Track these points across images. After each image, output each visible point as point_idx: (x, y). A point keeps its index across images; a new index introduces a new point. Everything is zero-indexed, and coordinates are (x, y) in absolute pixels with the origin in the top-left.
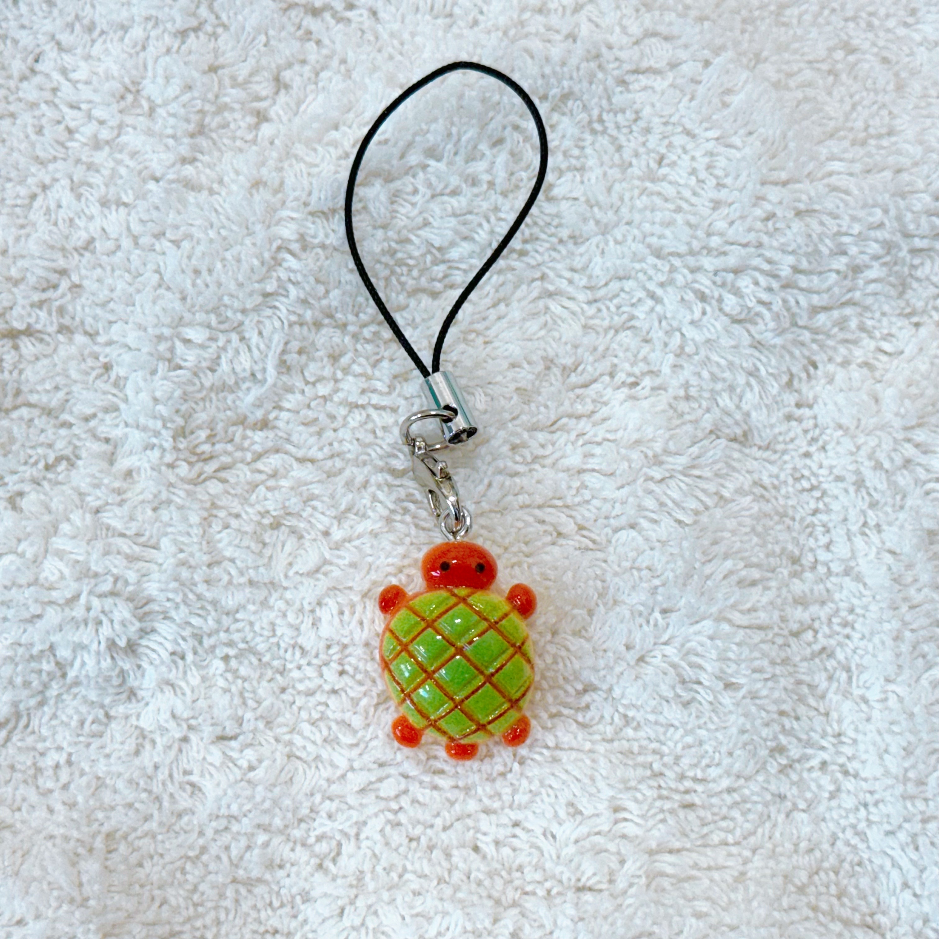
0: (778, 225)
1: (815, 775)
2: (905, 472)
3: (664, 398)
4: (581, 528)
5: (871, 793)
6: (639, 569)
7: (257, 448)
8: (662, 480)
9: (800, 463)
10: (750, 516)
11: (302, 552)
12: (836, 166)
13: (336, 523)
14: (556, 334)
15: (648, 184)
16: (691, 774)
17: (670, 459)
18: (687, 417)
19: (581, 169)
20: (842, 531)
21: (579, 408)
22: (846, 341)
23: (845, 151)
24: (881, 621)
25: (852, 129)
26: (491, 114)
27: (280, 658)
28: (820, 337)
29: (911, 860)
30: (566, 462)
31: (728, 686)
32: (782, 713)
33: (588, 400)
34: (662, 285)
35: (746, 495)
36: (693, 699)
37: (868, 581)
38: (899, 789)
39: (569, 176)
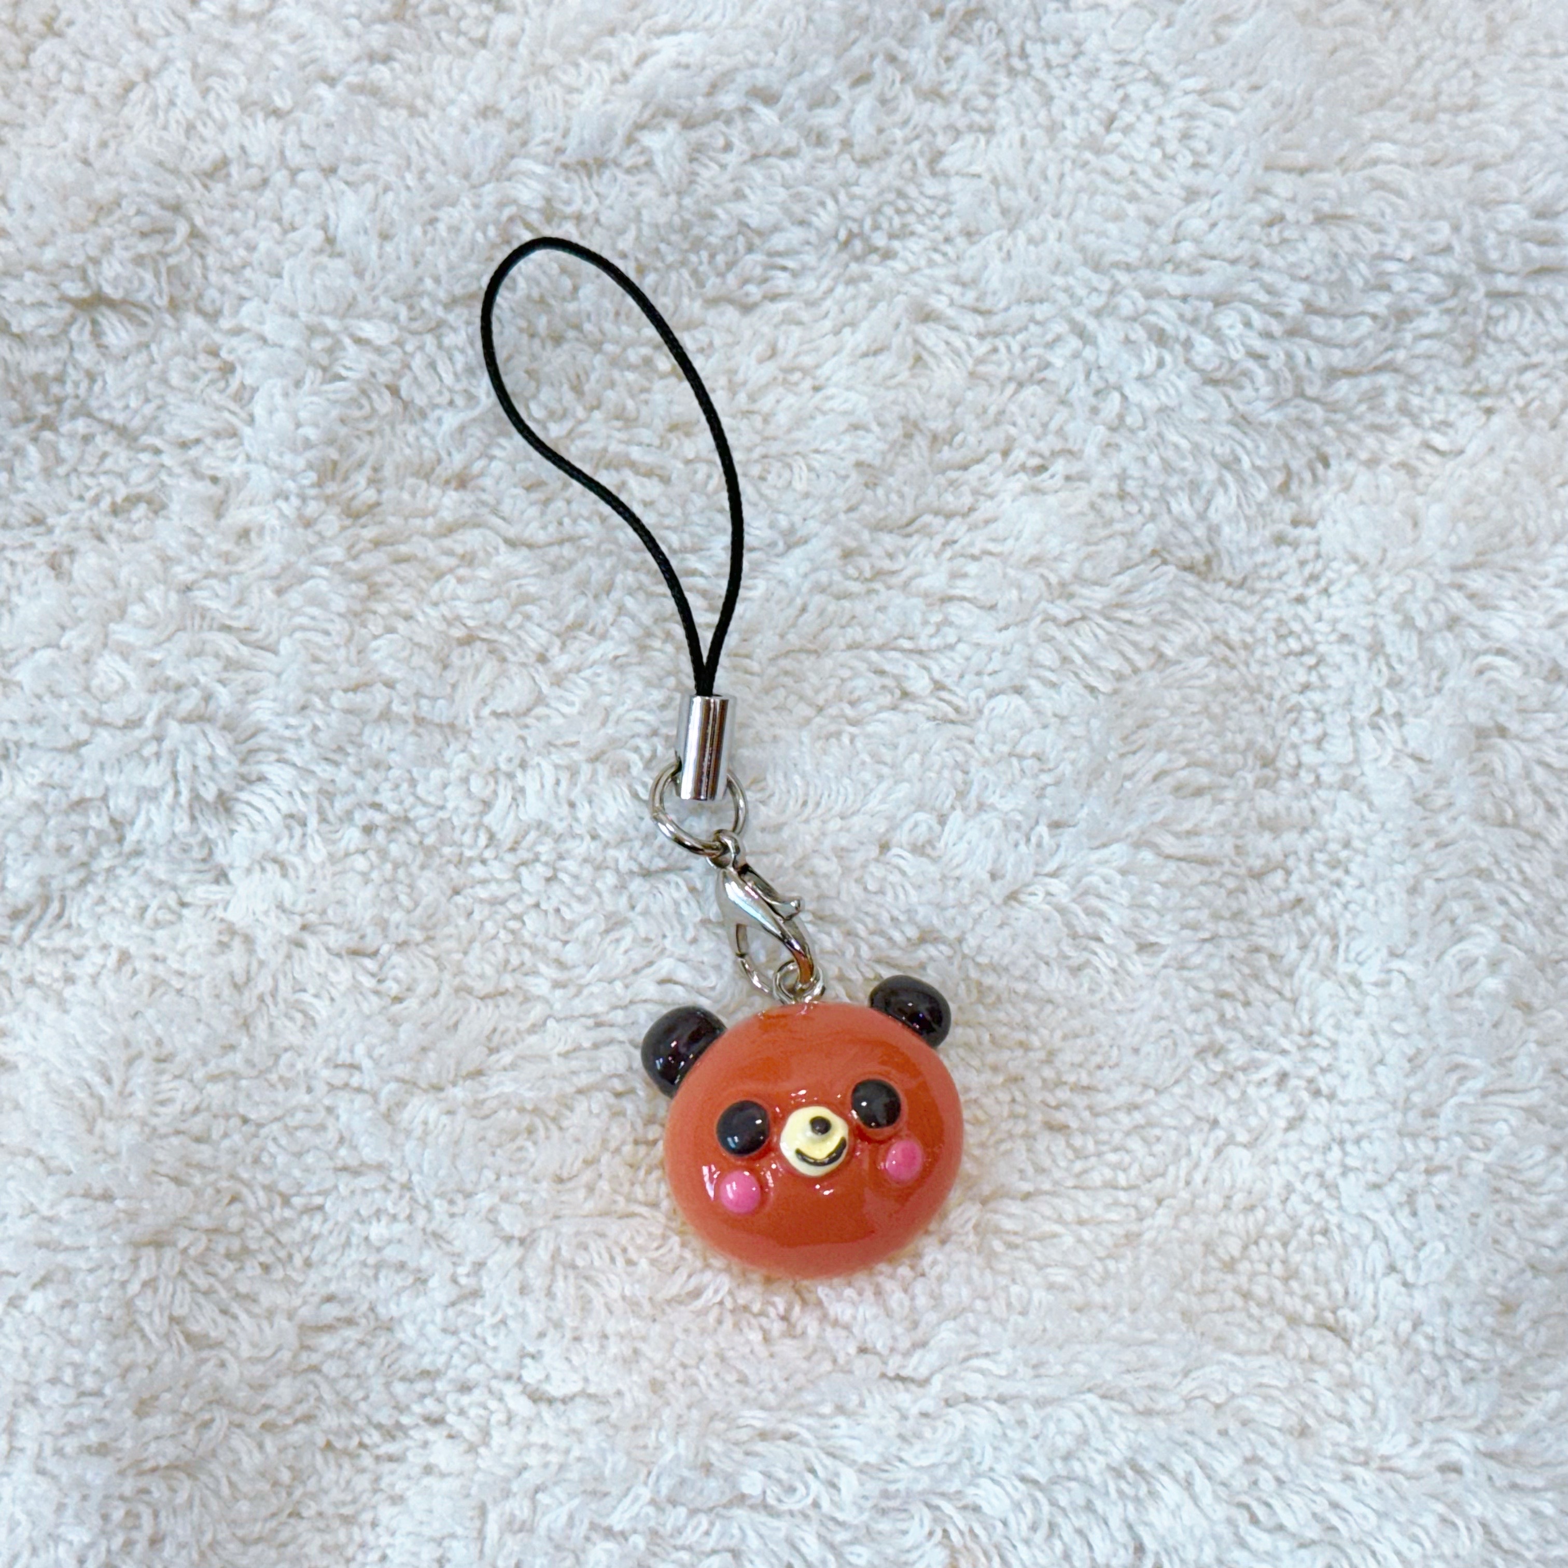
0: (1287, 234)
1: (1266, 1091)
2: (1449, 636)
3: (1083, 495)
4: (939, 686)
5: (1352, 1123)
6: (1021, 757)
7: (446, 515)
8: (1069, 623)
9: (1287, 611)
10: (1203, 688)
11: (504, 681)
12: (1387, 150)
13: (557, 642)
14: (924, 382)
15: (1088, 155)
16: (1071, 1078)
17: (1086, 592)
18: (1118, 527)
19: (989, 131)
20: (1341, 719)
21: (950, 500)
22: (1375, 428)
23: (1400, 128)
24: (1392, 862)
25: (1413, 96)
26: (854, 34)
27: (453, 843)
28: (1339, 417)
29: (1404, 1231)
30: (924, 583)
31: (1144, 947)
32: (1224, 995)
33: (965, 489)
34: (1098, 314)
35: (1200, 654)
36: (1088, 963)
37: (1377, 800)
38: (1396, 1119)
39: (968, 139)
